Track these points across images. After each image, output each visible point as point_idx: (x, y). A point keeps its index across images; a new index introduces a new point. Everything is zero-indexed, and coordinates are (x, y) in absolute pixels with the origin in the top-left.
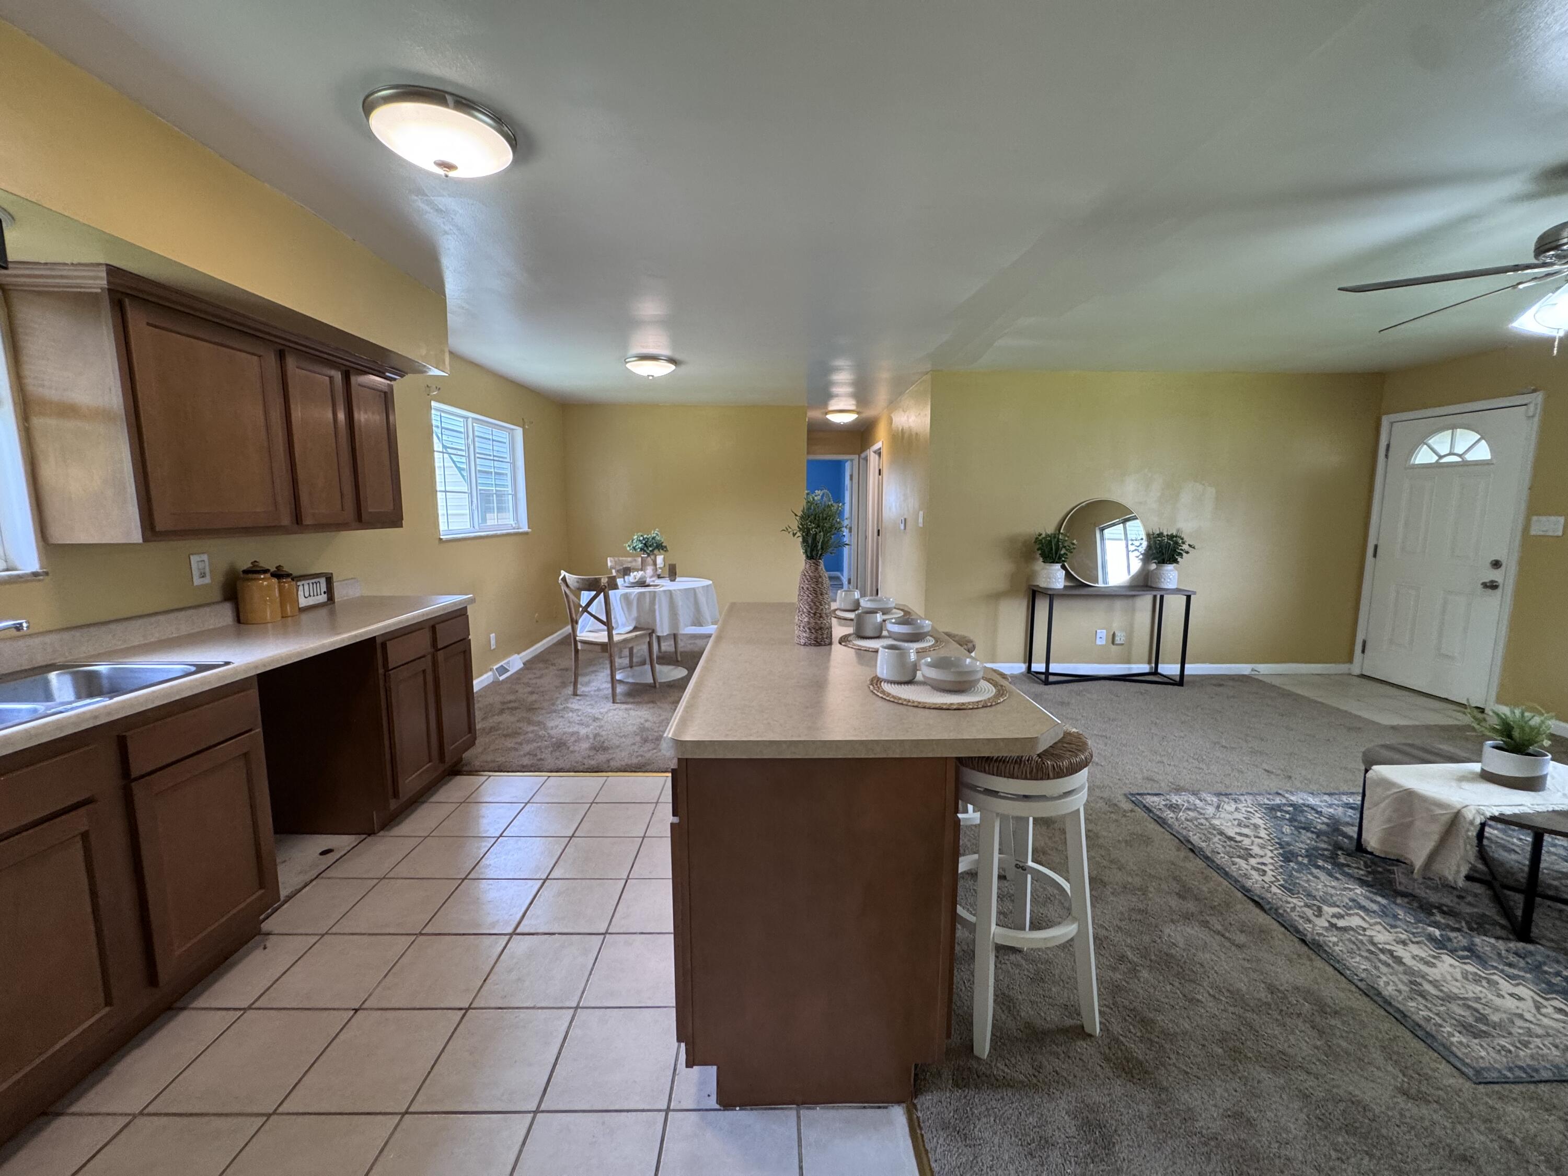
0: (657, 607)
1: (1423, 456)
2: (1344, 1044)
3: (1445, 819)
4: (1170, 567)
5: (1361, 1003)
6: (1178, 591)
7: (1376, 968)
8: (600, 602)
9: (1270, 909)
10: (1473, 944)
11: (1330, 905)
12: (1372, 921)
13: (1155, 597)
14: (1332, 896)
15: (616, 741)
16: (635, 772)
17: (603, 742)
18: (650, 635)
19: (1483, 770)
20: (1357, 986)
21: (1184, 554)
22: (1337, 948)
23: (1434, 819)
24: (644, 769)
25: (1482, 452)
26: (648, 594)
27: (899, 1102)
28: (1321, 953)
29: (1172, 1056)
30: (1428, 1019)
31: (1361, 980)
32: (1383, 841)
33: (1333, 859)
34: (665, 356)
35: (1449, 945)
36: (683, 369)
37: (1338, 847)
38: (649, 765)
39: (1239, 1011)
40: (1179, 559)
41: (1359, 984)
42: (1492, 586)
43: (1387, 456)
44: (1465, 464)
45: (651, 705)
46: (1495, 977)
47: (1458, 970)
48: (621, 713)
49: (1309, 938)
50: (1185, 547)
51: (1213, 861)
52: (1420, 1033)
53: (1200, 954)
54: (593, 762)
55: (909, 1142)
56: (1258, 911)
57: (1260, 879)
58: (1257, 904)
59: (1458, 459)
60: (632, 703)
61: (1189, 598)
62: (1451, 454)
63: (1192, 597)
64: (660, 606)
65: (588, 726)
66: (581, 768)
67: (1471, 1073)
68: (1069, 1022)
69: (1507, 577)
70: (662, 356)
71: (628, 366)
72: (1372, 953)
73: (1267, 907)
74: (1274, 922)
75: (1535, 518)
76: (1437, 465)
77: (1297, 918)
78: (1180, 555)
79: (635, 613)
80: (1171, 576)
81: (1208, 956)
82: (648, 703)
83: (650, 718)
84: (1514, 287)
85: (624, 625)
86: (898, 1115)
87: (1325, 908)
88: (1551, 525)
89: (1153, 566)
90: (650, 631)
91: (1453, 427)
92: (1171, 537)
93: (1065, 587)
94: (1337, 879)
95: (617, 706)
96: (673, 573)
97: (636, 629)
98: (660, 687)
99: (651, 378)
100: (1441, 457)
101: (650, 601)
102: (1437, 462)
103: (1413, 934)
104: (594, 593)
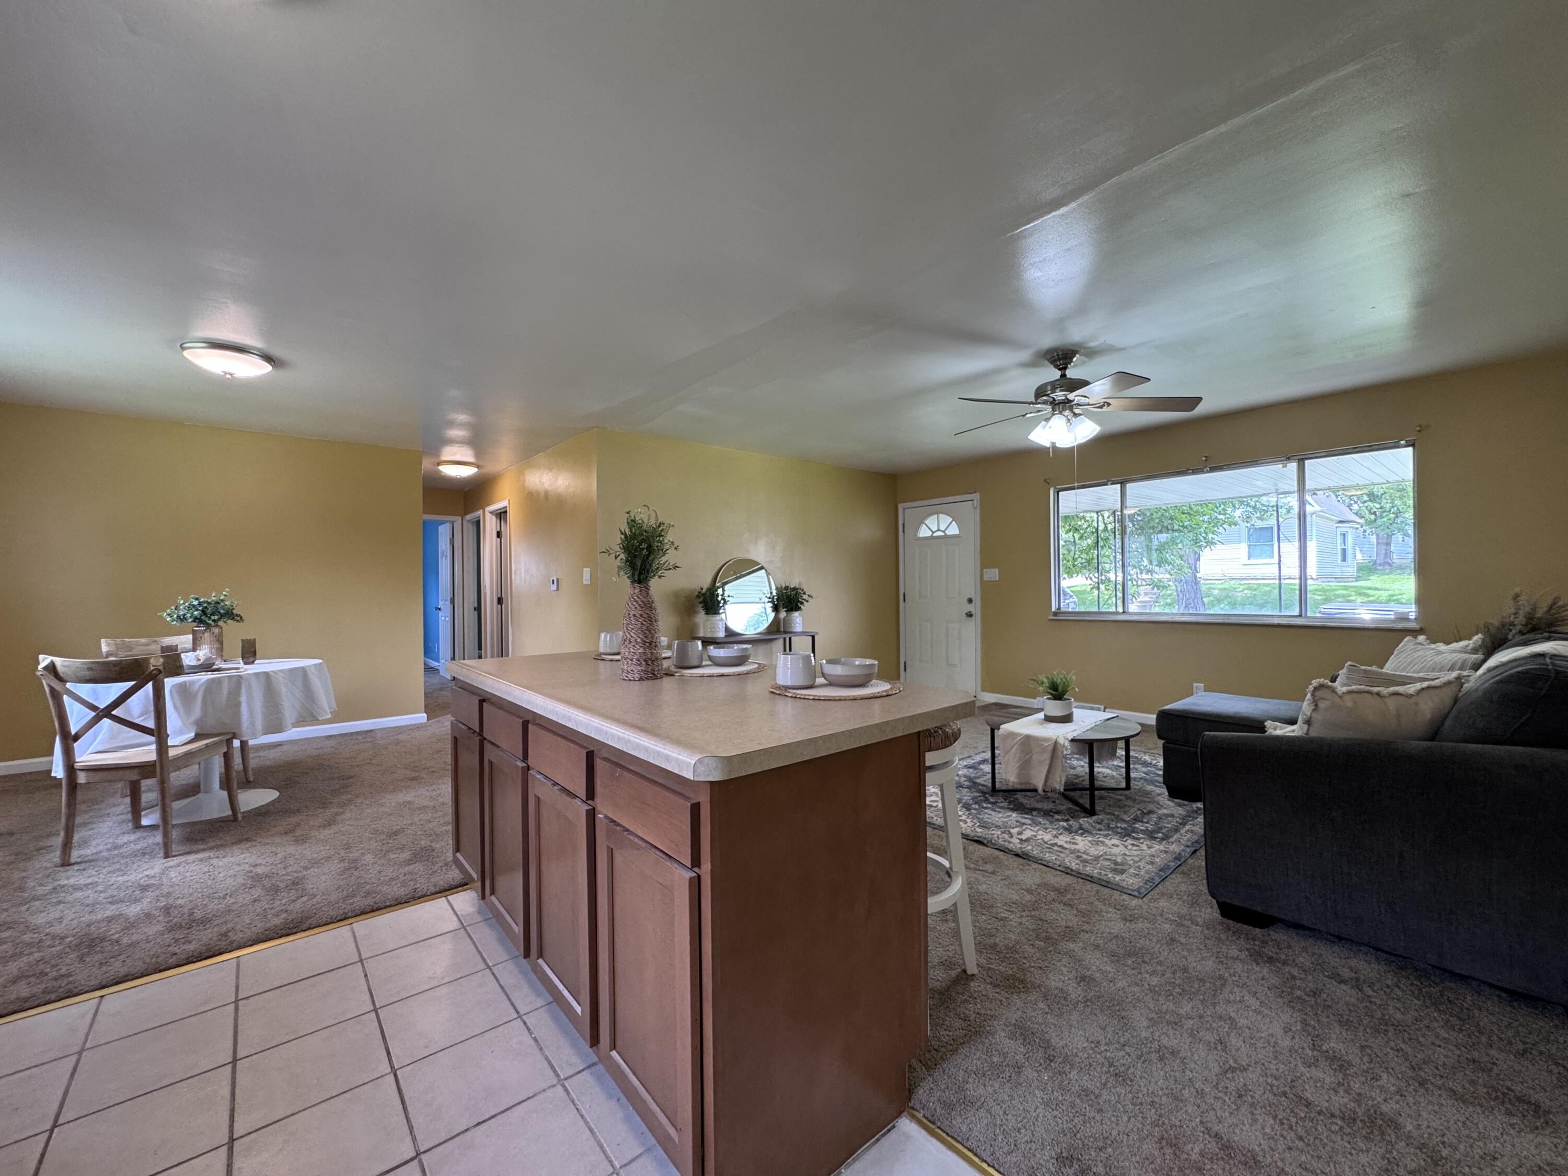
0: (243, 698)
1: (924, 532)
2: (1084, 907)
3: (1051, 748)
4: (796, 614)
5: (1069, 880)
6: (803, 633)
7: (1059, 856)
8: (147, 695)
9: (988, 842)
10: (1081, 825)
11: (1013, 828)
12: (1036, 829)
13: (785, 639)
14: (1007, 822)
15: (213, 906)
16: (288, 935)
17: (191, 914)
18: (229, 742)
19: (1045, 715)
20: (1061, 871)
21: (805, 603)
22: (1035, 852)
23: (1044, 750)
24: (304, 926)
25: (954, 530)
26: (226, 682)
27: (898, 1115)
28: (1031, 859)
29: (1025, 961)
30: (1100, 874)
31: (1060, 866)
32: (1019, 776)
33: (987, 800)
34: (259, 350)
35: (1072, 829)
36: (282, 374)
37: (984, 793)
38: (307, 918)
39: (1027, 913)
40: (802, 607)
41: (1060, 868)
42: (969, 615)
43: (904, 531)
44: (946, 537)
45: (244, 846)
46: (1101, 839)
47: (1086, 842)
48: (193, 867)
49: (1020, 853)
50: (805, 597)
51: (934, 824)
52: (1103, 883)
53: (980, 887)
54: (192, 947)
55: (934, 1141)
56: (981, 847)
57: (966, 826)
58: (979, 842)
59: (943, 534)
60: (204, 850)
61: (813, 637)
62: (939, 530)
63: (816, 637)
64: (250, 697)
65: (137, 901)
66: (173, 960)
67: (1136, 893)
68: (954, 973)
69: (975, 608)
70: (255, 348)
71: (186, 354)
72: (1050, 848)
73: (985, 842)
74: (994, 850)
75: (985, 570)
76: (932, 537)
77: (1003, 843)
78: (802, 603)
79: (197, 712)
80: (798, 621)
81: (984, 886)
82: (239, 842)
83: (260, 861)
84: (1023, 416)
85: (181, 733)
86: (906, 1125)
87: (1012, 831)
88: (993, 574)
89: (783, 614)
90: (229, 737)
91: (937, 513)
92: (795, 589)
93: (726, 636)
94: (999, 812)
95: (175, 861)
96: (249, 652)
97: (198, 737)
98: (244, 817)
99: (229, 376)
100: (933, 532)
101: (230, 693)
102: (932, 536)
103: (1057, 829)
104: (128, 685)
